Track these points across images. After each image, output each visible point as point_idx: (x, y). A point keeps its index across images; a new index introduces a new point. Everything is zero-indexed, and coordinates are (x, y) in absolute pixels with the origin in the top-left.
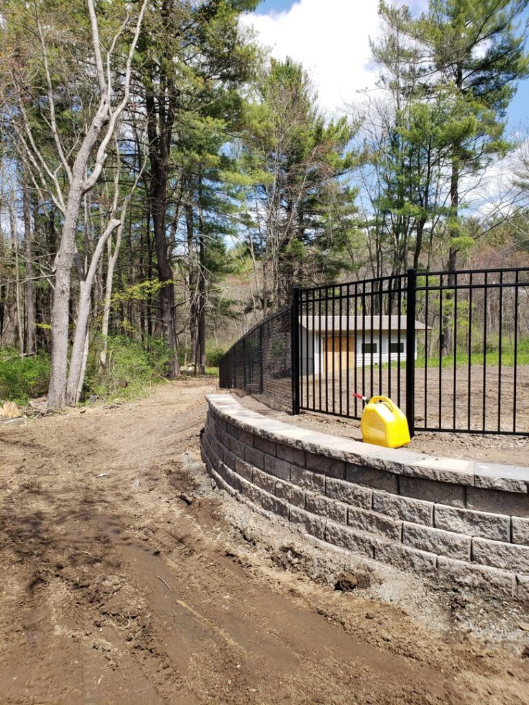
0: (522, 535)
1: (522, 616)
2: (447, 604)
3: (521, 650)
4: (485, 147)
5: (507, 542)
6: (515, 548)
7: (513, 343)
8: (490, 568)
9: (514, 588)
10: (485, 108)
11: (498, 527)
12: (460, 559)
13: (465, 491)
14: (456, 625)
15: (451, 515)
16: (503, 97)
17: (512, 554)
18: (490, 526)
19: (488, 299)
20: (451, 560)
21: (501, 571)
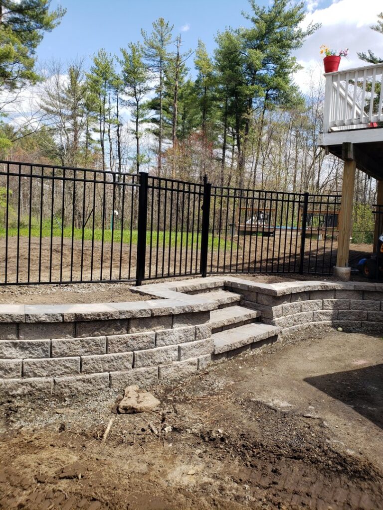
0: (58, 350)
1: (58, 405)
2: (3, 413)
3: (59, 427)
4: (20, 73)
5: (48, 357)
6: (54, 360)
7: (40, 222)
8: (36, 379)
9: (52, 388)
10: (20, 42)
11: (42, 349)
12: (14, 377)
13: (18, 327)
14: (11, 426)
15: (6, 346)
16: (33, 39)
17: (52, 365)
18: (36, 349)
19: (21, 189)
20: (6, 380)
21: (44, 379)
